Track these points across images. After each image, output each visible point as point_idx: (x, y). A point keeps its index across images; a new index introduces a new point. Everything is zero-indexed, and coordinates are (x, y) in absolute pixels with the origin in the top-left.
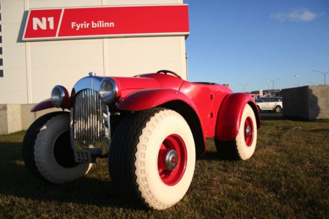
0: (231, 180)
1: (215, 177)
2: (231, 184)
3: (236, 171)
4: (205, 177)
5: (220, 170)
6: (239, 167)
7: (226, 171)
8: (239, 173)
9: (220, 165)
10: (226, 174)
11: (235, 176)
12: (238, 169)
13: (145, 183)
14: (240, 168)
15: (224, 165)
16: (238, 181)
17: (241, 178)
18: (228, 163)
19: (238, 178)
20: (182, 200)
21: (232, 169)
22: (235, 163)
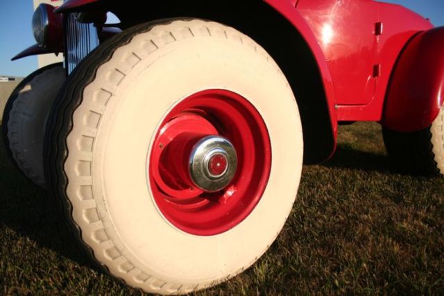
0: (405, 225)
1: (366, 213)
2: (401, 238)
3: (423, 203)
4: (343, 210)
5: (385, 194)
6: (433, 192)
7: (397, 200)
8: (428, 210)
9: (388, 183)
10: (395, 209)
11: (416, 216)
12: (430, 198)
13: (98, 225)
14: (434, 196)
15: (399, 185)
16: (422, 231)
17: (431, 224)
18: (407, 181)
19: (425, 221)
20: (249, 272)
21: (415, 196)
22: (425, 183)
